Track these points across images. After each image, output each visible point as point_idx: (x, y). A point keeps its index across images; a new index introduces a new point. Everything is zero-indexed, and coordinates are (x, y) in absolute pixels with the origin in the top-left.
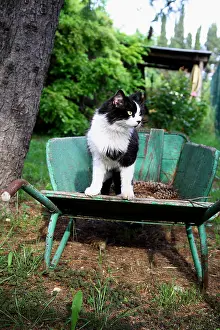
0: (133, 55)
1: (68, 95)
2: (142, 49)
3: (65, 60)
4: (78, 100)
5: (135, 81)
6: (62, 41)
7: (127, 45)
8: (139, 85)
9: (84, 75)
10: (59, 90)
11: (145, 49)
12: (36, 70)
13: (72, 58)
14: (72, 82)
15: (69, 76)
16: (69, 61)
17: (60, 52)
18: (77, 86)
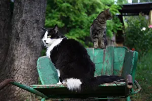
0: (113, 11)
1: (78, 37)
2: (118, 6)
3: (75, 18)
4: (84, 39)
5: (116, 25)
6: (72, 8)
7: (109, 6)
8: (119, 26)
9: (86, 25)
10: (73, 35)
11: (120, 6)
12: (37, 22)
13: (78, 17)
14: (80, 29)
15: (77, 27)
16: (77, 18)
17: (71, 14)
18: (82, 31)
